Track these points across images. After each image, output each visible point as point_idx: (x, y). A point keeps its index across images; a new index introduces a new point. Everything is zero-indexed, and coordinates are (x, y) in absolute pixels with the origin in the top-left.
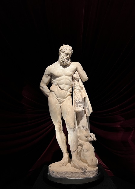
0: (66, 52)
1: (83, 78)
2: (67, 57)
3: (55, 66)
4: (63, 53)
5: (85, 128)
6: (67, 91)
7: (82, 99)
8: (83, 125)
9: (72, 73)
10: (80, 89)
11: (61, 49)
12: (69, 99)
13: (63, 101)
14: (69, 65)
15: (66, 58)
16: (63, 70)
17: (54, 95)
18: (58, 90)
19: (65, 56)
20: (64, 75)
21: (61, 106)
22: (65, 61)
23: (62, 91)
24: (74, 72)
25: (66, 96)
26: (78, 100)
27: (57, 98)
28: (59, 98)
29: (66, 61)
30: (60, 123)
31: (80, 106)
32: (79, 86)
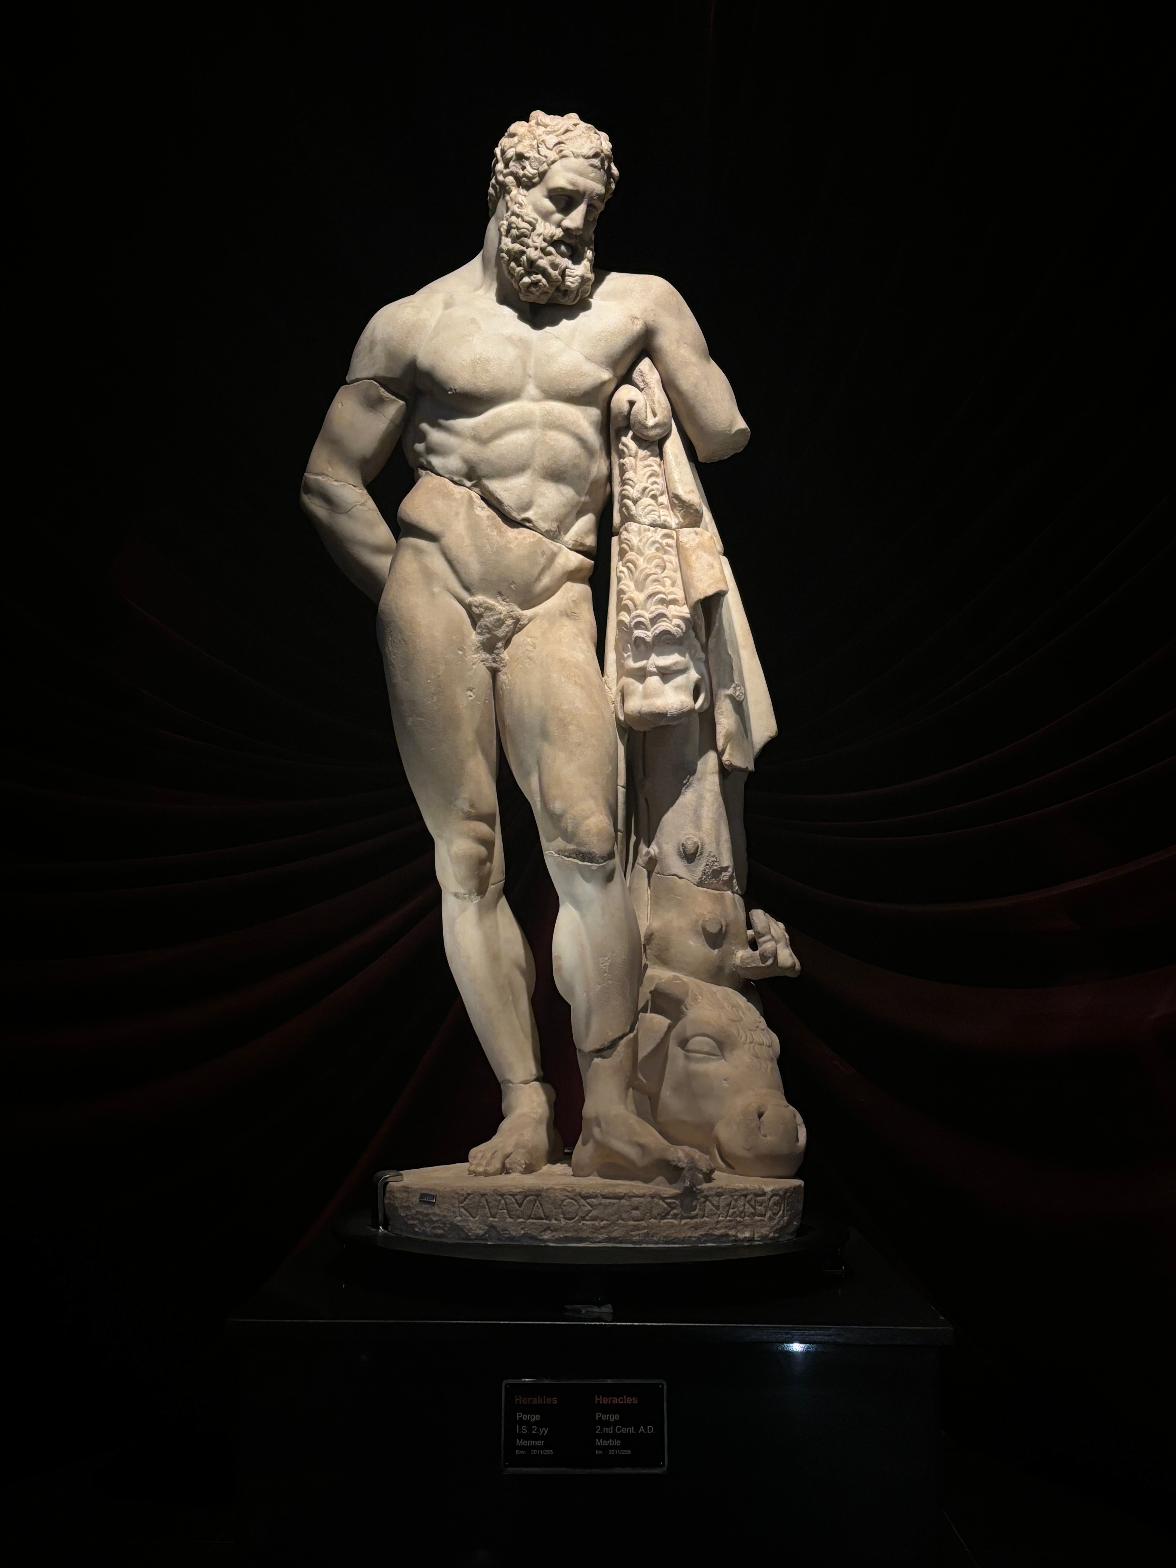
0: (560, 178)
1: (702, 429)
2: (567, 231)
3: (448, 305)
4: (527, 184)
5: (700, 867)
6: (553, 535)
7: (685, 611)
8: (690, 836)
9: (606, 375)
10: (673, 520)
11: (511, 153)
12: (569, 614)
13: (518, 626)
14: (584, 305)
15: (559, 233)
16: (524, 345)
17: (439, 564)
18: (474, 526)
19: (546, 216)
20: (532, 389)
21: (494, 673)
22: (544, 262)
23: (513, 533)
24: (622, 371)
25: (546, 580)
26: (654, 621)
27: (464, 594)
28: (479, 598)
29: (555, 266)
30: (488, 819)
31: (666, 674)
32: (664, 499)
